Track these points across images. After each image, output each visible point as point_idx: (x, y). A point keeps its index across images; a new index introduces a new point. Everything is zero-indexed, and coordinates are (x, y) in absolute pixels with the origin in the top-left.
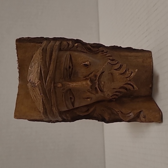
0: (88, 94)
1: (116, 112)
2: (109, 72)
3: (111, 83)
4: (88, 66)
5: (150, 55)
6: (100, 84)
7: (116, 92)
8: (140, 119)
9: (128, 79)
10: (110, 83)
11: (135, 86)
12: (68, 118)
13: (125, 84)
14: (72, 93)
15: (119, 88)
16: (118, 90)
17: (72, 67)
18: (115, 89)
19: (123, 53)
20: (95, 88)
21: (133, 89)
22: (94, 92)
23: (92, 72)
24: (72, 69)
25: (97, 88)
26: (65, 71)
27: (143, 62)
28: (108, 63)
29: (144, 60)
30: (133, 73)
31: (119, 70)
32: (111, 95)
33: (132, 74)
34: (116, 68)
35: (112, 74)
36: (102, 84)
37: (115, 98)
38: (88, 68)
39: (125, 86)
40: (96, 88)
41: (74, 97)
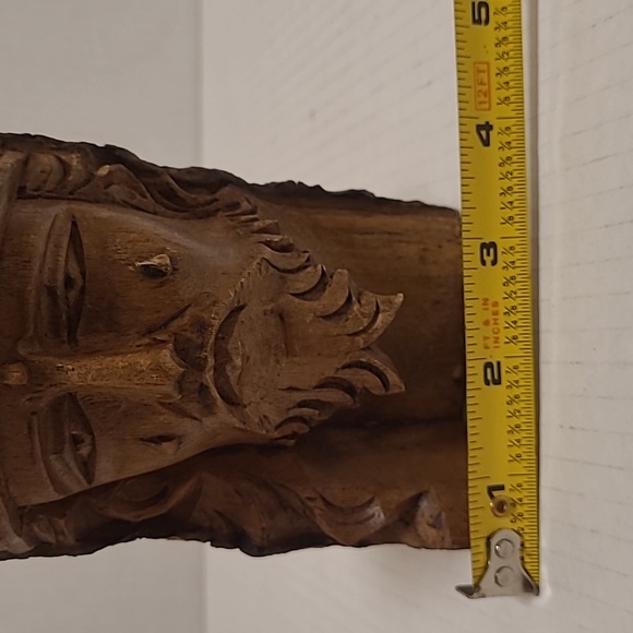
0: (162, 418)
1: (302, 503)
2: (269, 307)
3: (278, 362)
4: (164, 274)
5: (454, 226)
6: (225, 370)
7: (302, 404)
8: (416, 530)
9: (360, 340)
10: (272, 363)
11: (393, 377)
12: (61, 538)
13: (343, 368)
14: (82, 415)
15: (314, 384)
16: (312, 396)
17: (79, 282)
18: (298, 390)
19: (328, 218)
20: (197, 386)
21: (383, 392)
22: (193, 408)
23: (182, 307)
24: (83, 290)
25: (207, 387)
26: (45, 301)
27: (422, 259)
28: (264, 263)
29: (425, 250)
30: (384, 311)
31: (318, 299)
32: (278, 421)
33: (380, 316)
34: (302, 287)
35: (281, 317)
36: (234, 367)
37: (294, 435)
38: (162, 285)
39: (347, 375)
40: (203, 388)
41: (92, 434)
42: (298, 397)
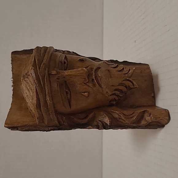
0: (85, 87)
1: (118, 115)
2: (106, 69)
3: (109, 79)
4: (84, 61)
6: (97, 77)
7: (116, 90)
9: (126, 75)
10: (107, 79)
11: (135, 83)
13: (123, 81)
14: (68, 87)
15: (117, 85)
16: (117, 88)
17: (67, 63)
18: (114, 86)
20: (91, 80)
21: (133, 87)
23: (88, 66)
24: (67, 64)
25: (94, 79)
26: (60, 64)
27: (141, 72)
28: (104, 63)
29: (142, 71)
30: (131, 70)
32: (110, 94)
35: (109, 71)
36: (99, 76)
38: (83, 62)
39: (124, 82)
40: (93, 80)
41: (70, 91)
42: (114, 88)
